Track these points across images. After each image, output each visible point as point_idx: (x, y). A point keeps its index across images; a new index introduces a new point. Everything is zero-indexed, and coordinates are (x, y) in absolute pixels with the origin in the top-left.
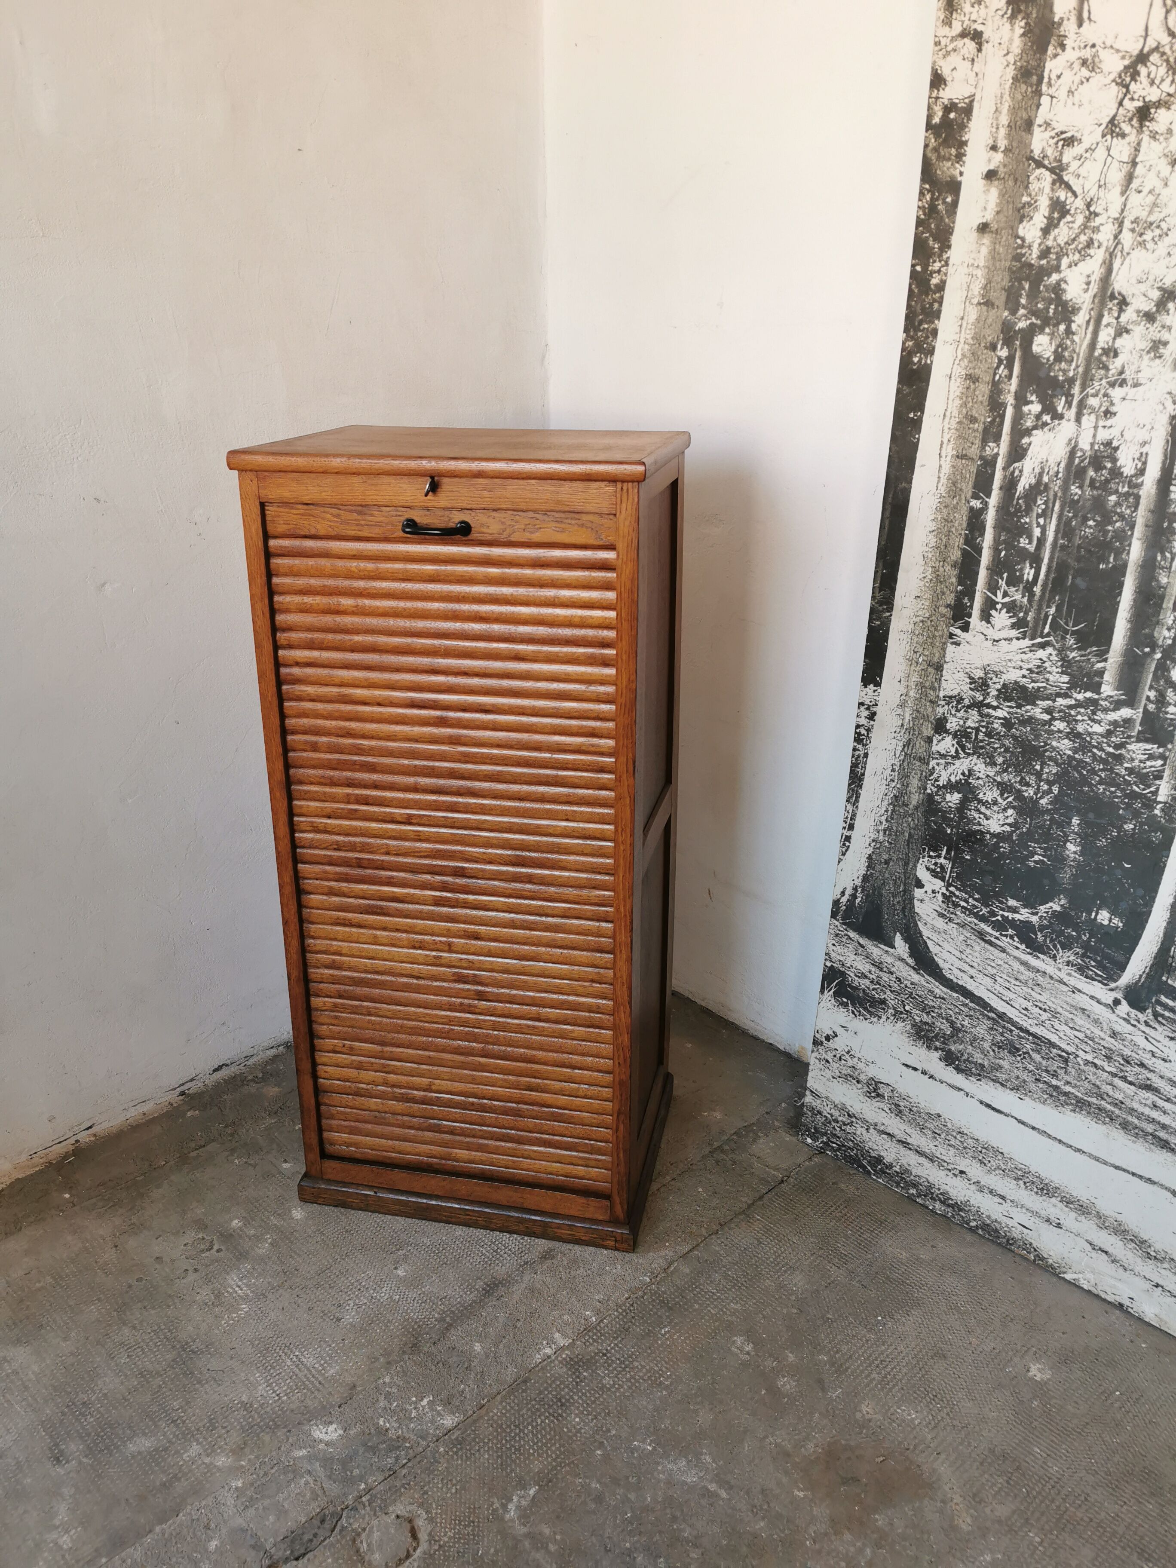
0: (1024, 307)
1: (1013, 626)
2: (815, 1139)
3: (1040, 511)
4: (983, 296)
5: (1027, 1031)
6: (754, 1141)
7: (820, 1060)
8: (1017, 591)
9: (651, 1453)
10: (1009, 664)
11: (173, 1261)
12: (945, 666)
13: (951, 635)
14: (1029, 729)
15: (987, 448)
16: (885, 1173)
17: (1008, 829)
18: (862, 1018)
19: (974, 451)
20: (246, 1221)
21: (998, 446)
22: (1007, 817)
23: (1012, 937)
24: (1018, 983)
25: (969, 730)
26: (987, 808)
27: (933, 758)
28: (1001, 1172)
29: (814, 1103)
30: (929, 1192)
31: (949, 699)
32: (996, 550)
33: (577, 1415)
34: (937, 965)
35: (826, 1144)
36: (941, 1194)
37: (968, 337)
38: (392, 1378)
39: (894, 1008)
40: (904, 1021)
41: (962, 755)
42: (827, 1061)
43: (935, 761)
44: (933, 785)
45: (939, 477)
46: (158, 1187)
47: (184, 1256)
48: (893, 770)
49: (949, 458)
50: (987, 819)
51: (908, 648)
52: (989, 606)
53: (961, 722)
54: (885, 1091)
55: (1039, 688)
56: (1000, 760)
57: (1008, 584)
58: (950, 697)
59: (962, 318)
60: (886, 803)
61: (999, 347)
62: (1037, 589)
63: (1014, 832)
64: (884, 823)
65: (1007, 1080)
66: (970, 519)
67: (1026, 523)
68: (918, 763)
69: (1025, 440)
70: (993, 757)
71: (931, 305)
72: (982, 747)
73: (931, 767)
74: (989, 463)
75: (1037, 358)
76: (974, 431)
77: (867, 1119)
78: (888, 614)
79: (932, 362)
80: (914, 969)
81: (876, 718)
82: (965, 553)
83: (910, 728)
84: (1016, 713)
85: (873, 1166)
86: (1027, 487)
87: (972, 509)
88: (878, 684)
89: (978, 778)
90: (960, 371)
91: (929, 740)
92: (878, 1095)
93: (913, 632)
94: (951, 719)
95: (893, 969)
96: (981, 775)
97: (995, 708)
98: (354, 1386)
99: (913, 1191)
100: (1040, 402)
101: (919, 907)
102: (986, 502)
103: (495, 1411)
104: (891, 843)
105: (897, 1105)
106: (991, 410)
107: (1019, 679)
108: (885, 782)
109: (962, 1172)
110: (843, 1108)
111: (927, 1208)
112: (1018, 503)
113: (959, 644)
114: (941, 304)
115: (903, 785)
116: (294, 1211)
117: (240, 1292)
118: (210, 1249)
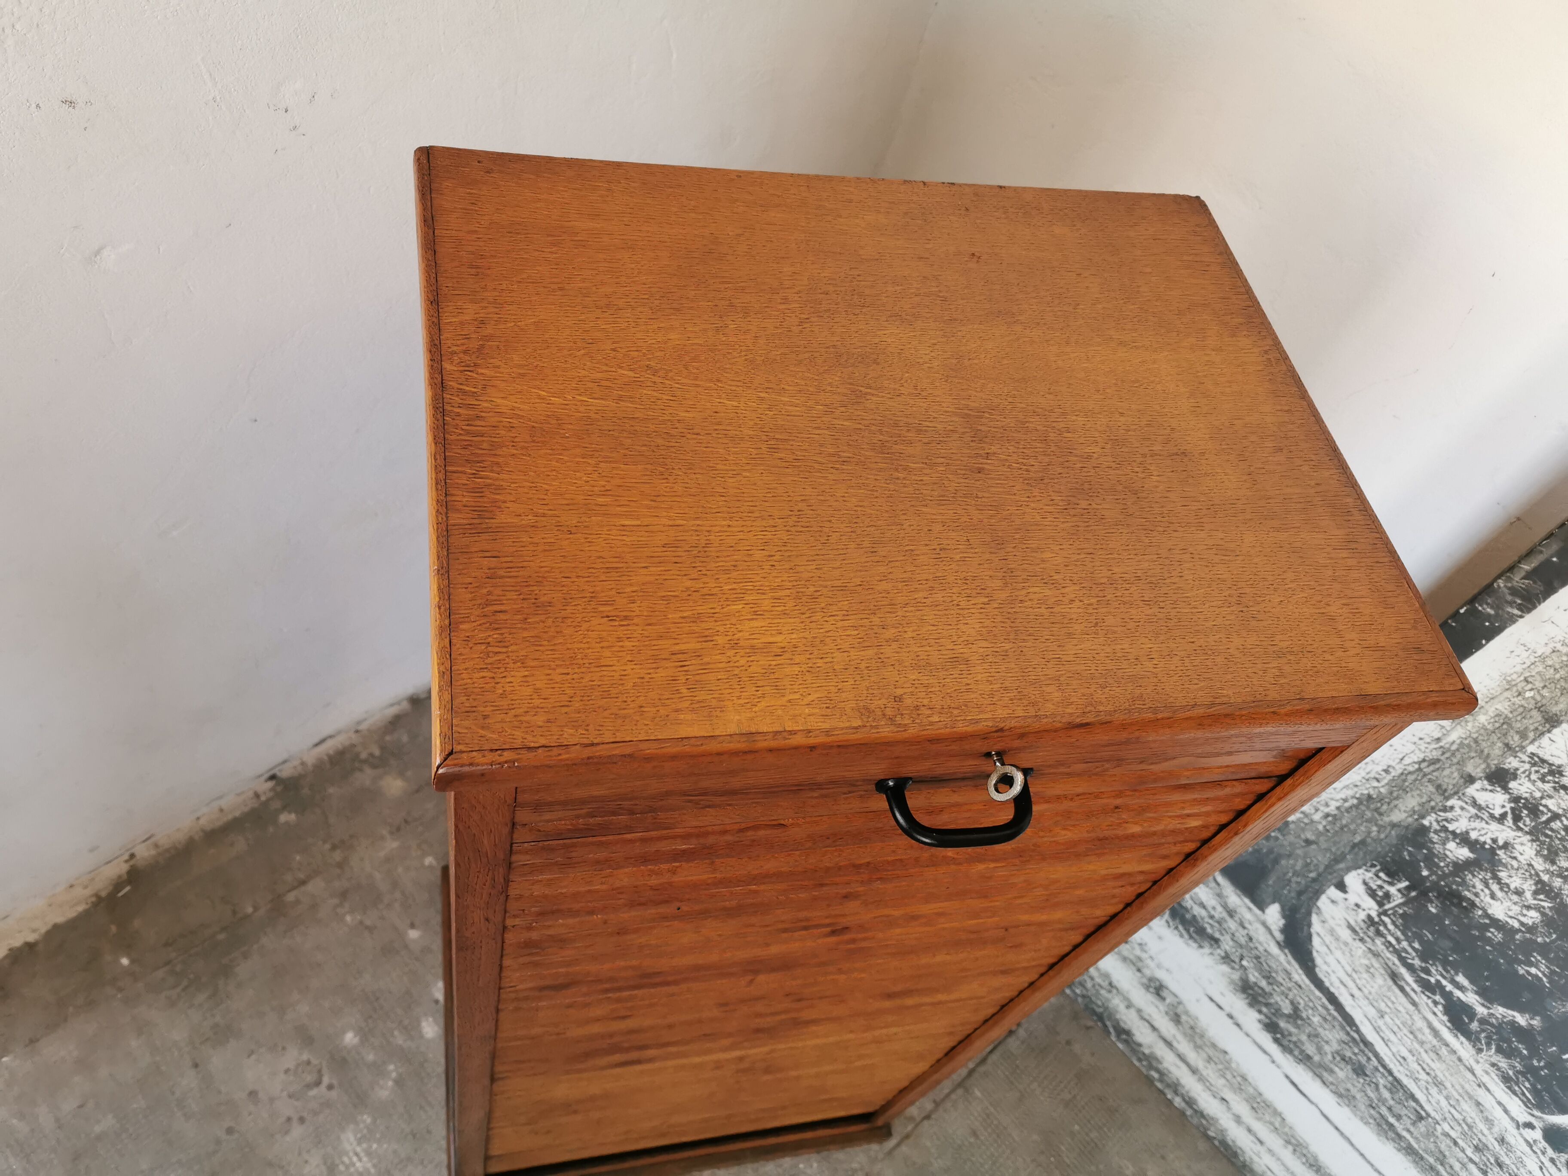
5: (1390, 1073)
11: (272, 1100)
16: (1130, 1045)
17: (1516, 925)
18: (1176, 932)
20: (365, 1035)
22: (1525, 915)
23: (1436, 1003)
24: (1411, 1036)
25: (1541, 808)
26: (1501, 888)
27: (1459, 799)
28: (1272, 1127)
30: (1175, 1087)
31: (1537, 761)
34: (1312, 960)
36: (1188, 1096)
39: (1226, 952)
40: (1233, 968)
41: (1509, 824)
43: (1460, 803)
44: (1437, 821)
46: (246, 956)
47: (285, 1093)
48: (1386, 771)
50: (1494, 899)
51: (1519, 668)
53: (1538, 794)
54: (1169, 997)
58: (1543, 761)
60: (1350, 793)
63: (1520, 931)
64: (1333, 808)
65: (1332, 1083)
68: (1431, 788)
70: (1557, 854)
72: (1547, 836)
73: (1449, 803)
77: (1132, 1000)
78: (1516, 612)
80: (1278, 943)
83: (1449, 750)
85: (1118, 1032)
89: (1515, 858)
91: (1470, 780)
92: (1158, 994)
93: (1543, 658)
94: (1523, 779)
95: (1247, 925)
96: (1520, 858)
99: (1154, 1075)
101: (1323, 902)
104: (1328, 831)
105: (1178, 1015)
109: (1223, 1099)
111: (1164, 1094)
115: (1391, 793)
116: (424, 1024)
117: (358, 1164)
118: (318, 1083)
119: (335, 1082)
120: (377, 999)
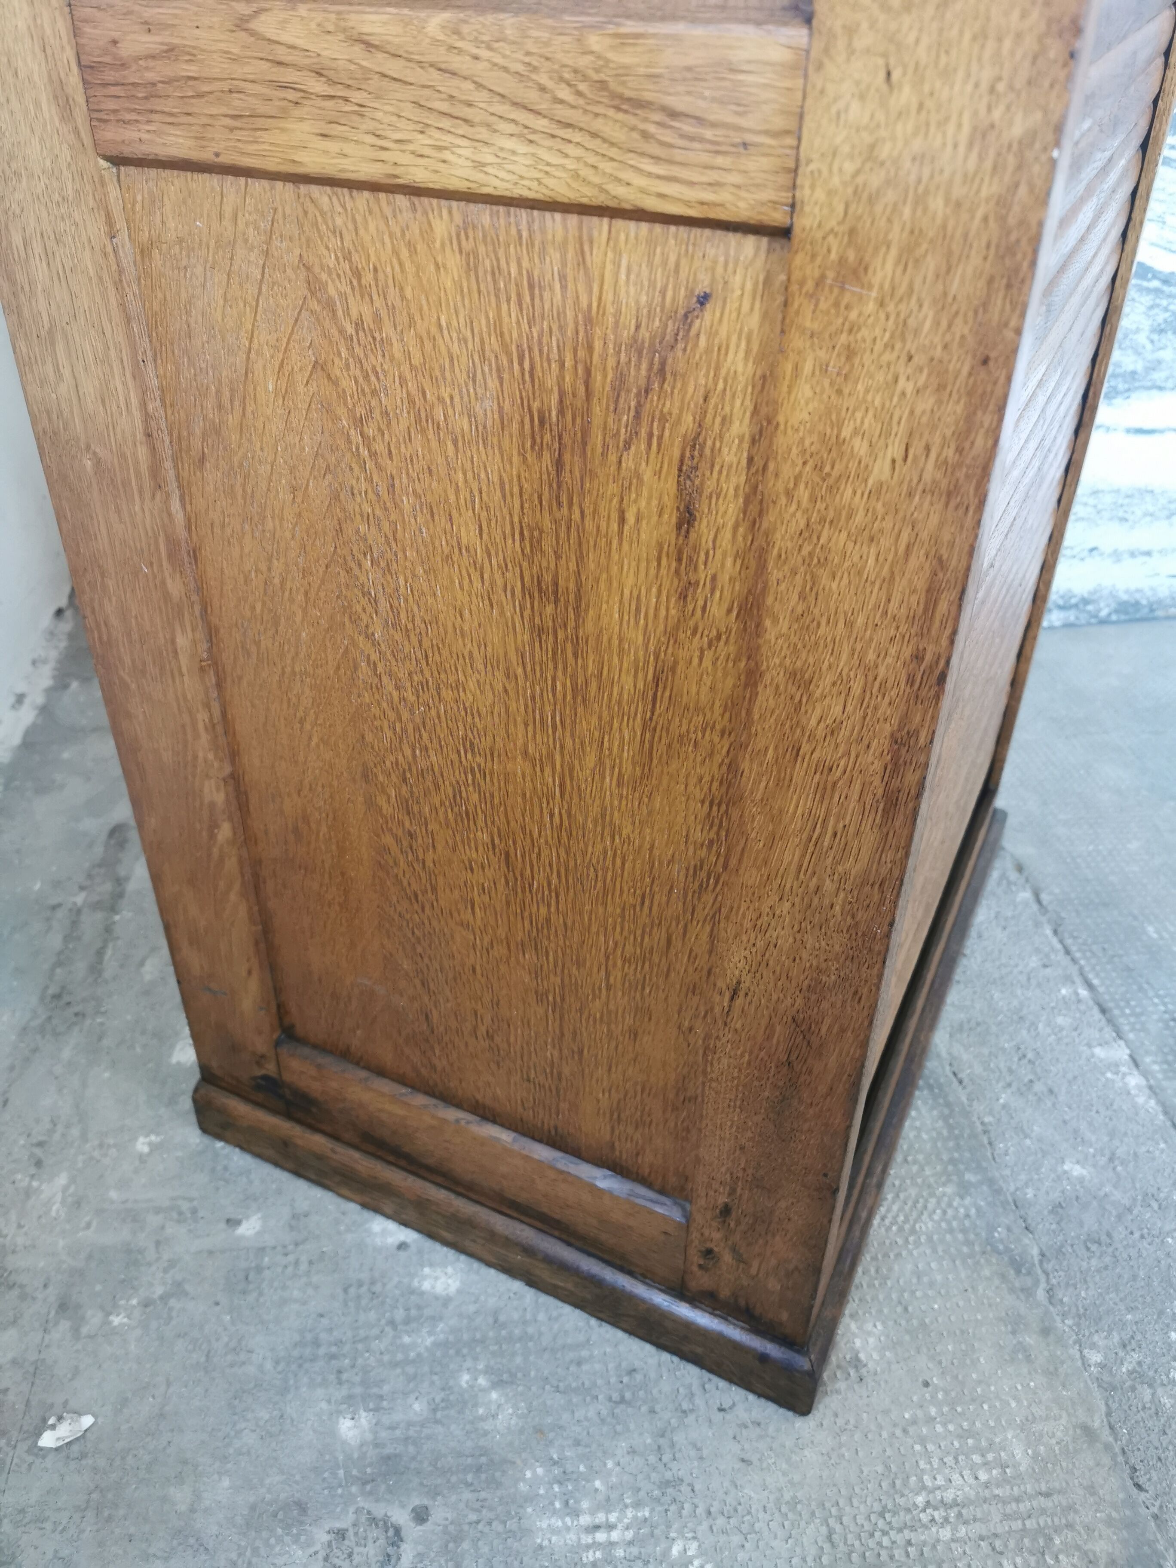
116: (426, 1286)
117: (615, 1535)
118: (397, 1536)
119: (416, 1501)
120: (316, 1343)
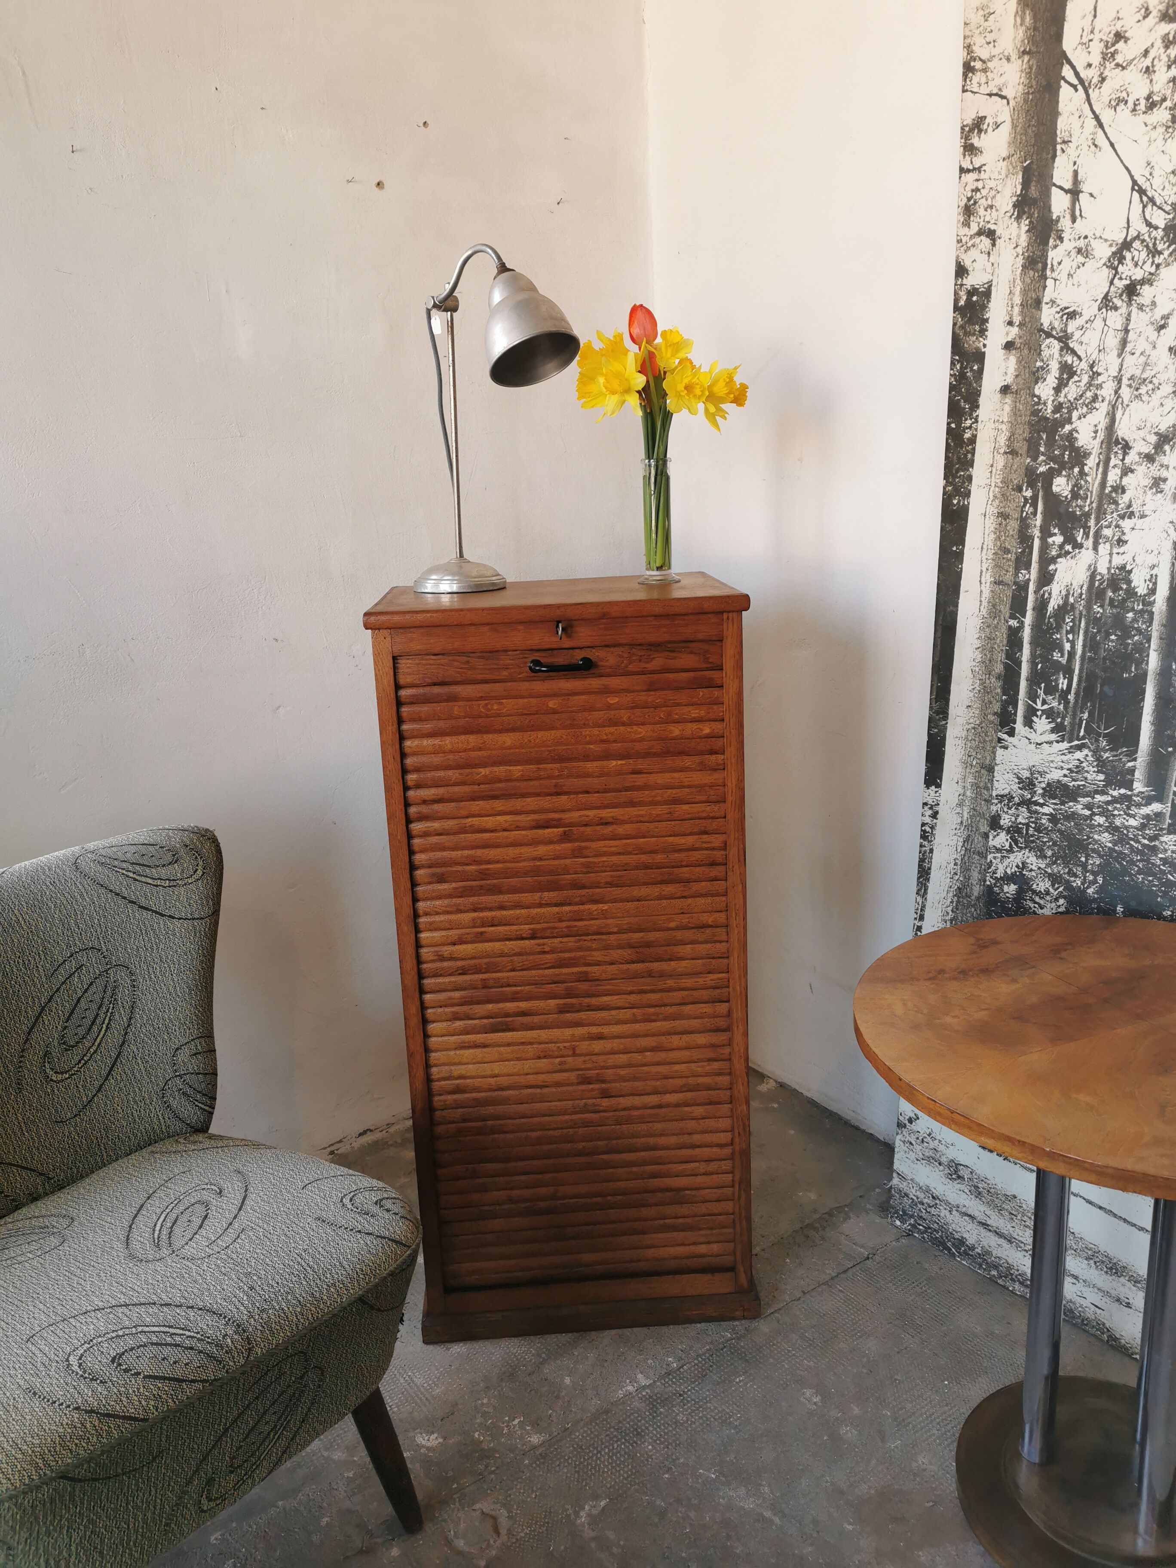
0: (1043, 454)
1: (1053, 731)
2: (903, 1222)
3: (1068, 628)
4: (1009, 447)
6: (845, 1220)
7: (904, 1142)
8: (1053, 699)
9: (714, 1480)
10: (1052, 765)
12: (996, 768)
13: (1000, 740)
14: (1072, 824)
15: (1020, 575)
16: (969, 1255)
19: (1009, 578)
21: (1029, 572)
22: (1059, 906)
25: (1020, 826)
26: (1041, 898)
27: (990, 853)
28: (1073, 1252)
29: (901, 1186)
31: (1000, 798)
32: (1033, 663)
33: (650, 1444)
35: (913, 1226)
36: (1020, 1275)
37: (998, 481)
38: (489, 1400)
41: (1016, 849)
42: (911, 1143)
43: (992, 855)
44: (991, 877)
45: (981, 601)
48: (956, 864)
49: (988, 584)
50: (1042, 908)
51: (963, 752)
52: (1031, 712)
53: (1013, 819)
54: (964, 1173)
55: (1079, 786)
56: (1049, 853)
57: (1046, 693)
58: (1002, 796)
59: (992, 466)
60: (951, 894)
61: (1024, 488)
62: (1071, 697)
64: (951, 913)
66: (1009, 636)
67: (1057, 639)
68: (977, 857)
69: (1052, 567)
70: (1043, 850)
71: (966, 456)
72: (1033, 842)
73: (989, 860)
74: (1023, 588)
75: (1057, 496)
76: (1008, 560)
77: (950, 1201)
78: (944, 722)
79: (969, 503)
81: (938, 816)
82: (1007, 667)
83: (969, 825)
84: (1061, 809)
85: (958, 1248)
86: (1056, 607)
87: (1010, 627)
88: (939, 786)
89: (1031, 870)
90: (992, 510)
91: (986, 836)
92: (959, 1177)
93: (966, 738)
94: (1004, 816)
96: (1034, 868)
97: (1042, 805)
98: (457, 1404)
99: (994, 1273)
100: (1062, 534)
102: (1022, 622)
103: (577, 1434)
105: (977, 1187)
106: (1021, 543)
107: (1061, 778)
108: (949, 876)
110: (927, 1190)
112: (1049, 621)
113: (1007, 748)
114: (973, 454)
115: (965, 878)
